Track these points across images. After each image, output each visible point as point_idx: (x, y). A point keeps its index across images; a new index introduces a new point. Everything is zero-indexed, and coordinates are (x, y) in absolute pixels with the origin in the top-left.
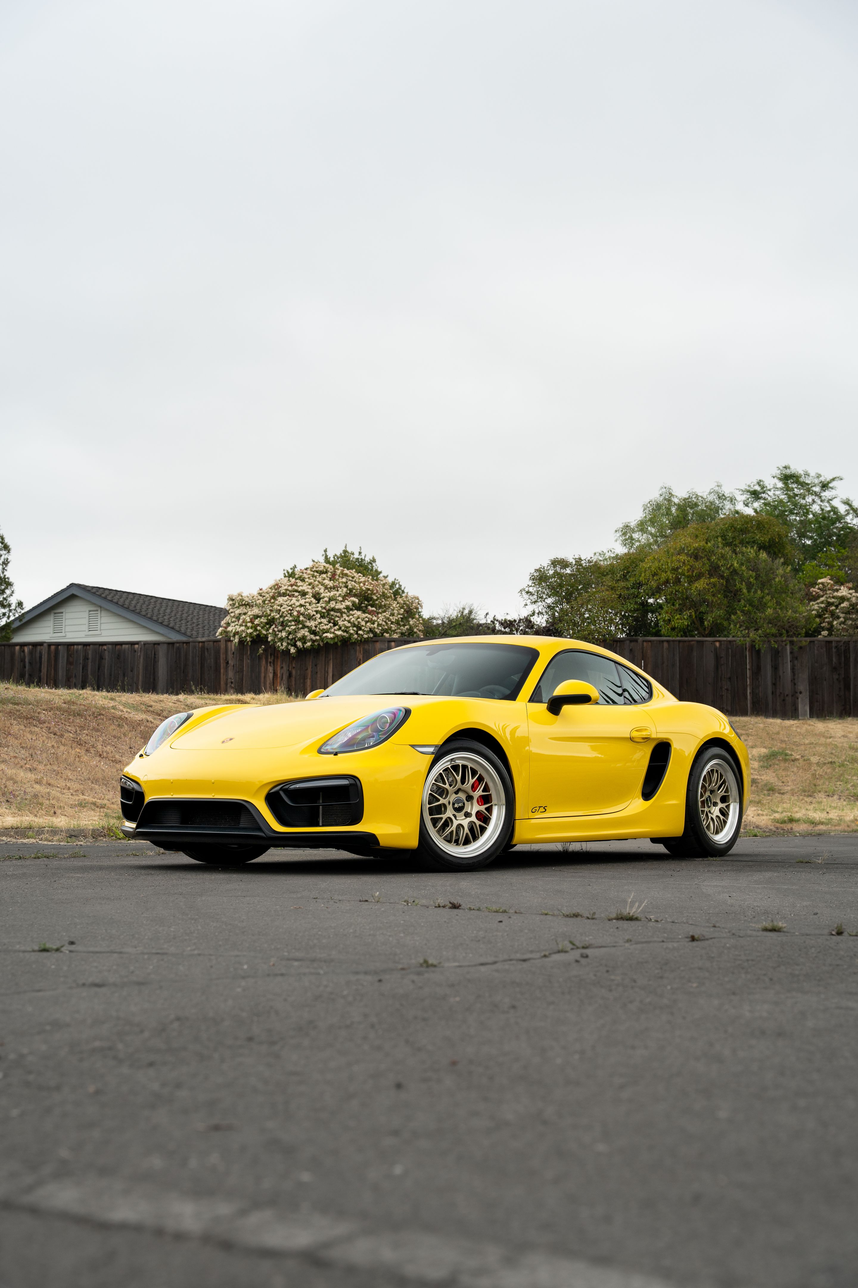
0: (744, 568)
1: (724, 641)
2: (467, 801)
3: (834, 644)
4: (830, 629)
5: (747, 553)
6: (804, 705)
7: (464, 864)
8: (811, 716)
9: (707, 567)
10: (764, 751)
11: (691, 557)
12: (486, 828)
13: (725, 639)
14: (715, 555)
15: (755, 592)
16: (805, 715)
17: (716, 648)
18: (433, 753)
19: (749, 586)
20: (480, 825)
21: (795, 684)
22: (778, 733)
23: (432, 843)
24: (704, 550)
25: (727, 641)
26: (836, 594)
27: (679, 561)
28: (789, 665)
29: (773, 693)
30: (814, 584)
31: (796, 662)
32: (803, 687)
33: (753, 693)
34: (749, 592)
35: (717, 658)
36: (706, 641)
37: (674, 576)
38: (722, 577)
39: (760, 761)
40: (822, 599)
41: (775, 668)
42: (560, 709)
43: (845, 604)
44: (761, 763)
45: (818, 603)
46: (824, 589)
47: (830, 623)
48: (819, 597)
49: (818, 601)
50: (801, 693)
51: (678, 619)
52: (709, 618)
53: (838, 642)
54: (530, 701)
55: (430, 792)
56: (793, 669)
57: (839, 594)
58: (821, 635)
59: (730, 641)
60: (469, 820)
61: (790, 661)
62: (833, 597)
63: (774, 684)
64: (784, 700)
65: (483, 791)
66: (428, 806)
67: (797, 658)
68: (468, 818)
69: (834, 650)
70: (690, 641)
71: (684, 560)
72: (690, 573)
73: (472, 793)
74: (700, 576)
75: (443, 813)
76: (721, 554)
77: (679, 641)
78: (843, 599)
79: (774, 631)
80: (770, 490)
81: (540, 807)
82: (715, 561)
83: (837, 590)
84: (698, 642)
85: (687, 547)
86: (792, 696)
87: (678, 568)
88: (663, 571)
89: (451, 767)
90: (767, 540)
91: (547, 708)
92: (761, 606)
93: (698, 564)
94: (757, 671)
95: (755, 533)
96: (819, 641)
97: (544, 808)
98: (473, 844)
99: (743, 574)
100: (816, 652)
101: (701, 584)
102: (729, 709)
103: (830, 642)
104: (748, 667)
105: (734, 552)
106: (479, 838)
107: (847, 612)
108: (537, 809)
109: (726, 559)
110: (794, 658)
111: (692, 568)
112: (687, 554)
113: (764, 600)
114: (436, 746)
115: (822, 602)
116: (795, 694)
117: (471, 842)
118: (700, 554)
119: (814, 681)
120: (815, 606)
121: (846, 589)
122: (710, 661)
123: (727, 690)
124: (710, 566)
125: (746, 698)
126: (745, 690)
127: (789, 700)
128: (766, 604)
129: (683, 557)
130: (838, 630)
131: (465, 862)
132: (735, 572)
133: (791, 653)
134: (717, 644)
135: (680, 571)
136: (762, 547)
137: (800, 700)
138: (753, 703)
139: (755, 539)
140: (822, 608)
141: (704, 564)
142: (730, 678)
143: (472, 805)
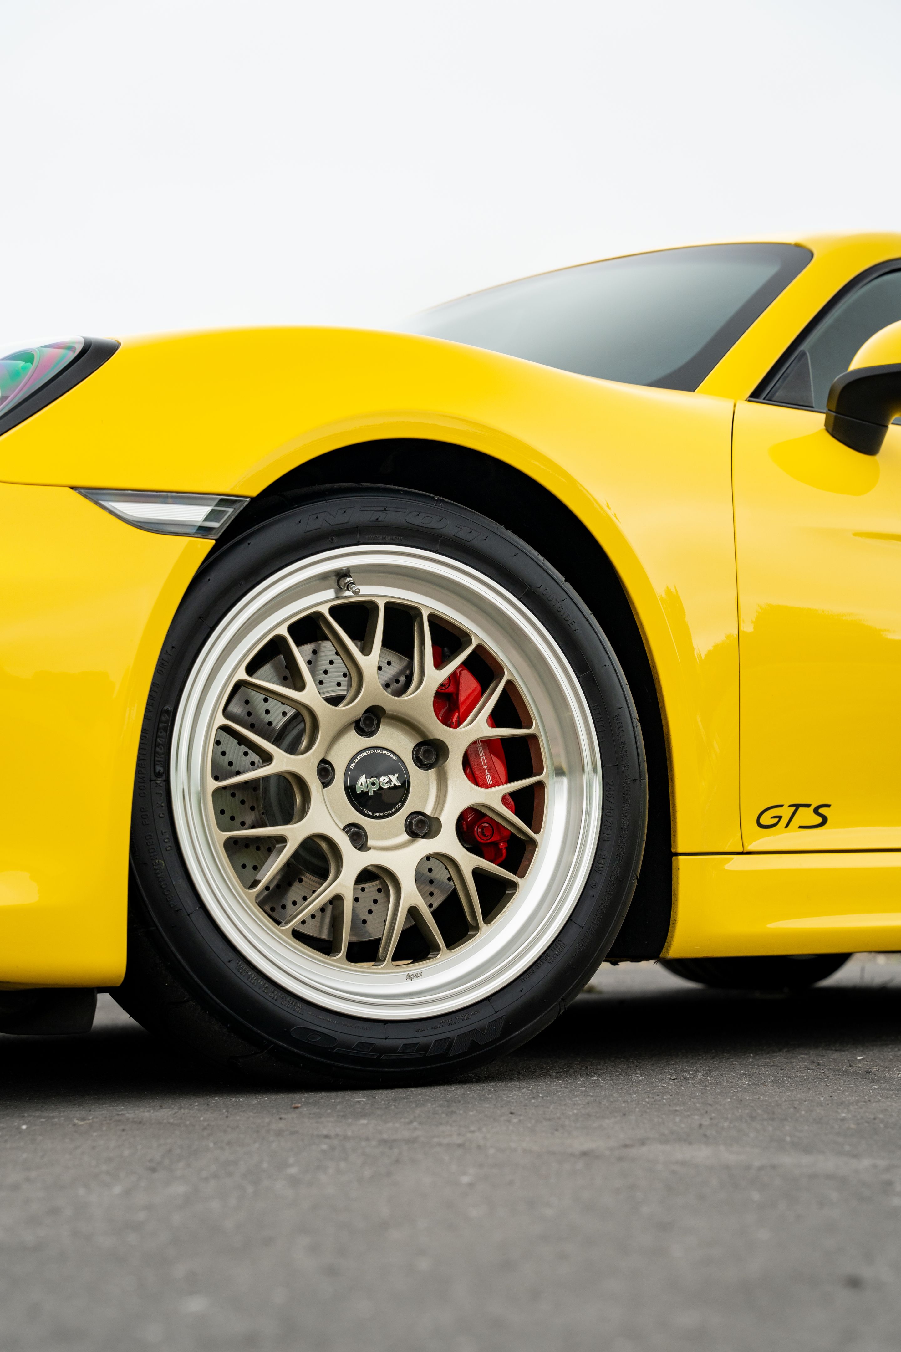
2: (421, 764)
7: (393, 1050)
12: (514, 886)
18: (203, 531)
20: (478, 874)
23: (225, 955)
42: (882, 428)
54: (756, 395)
55: (221, 720)
60: (424, 847)
65: (496, 719)
66: (213, 785)
68: (422, 841)
73: (438, 730)
75: (296, 817)
81: (797, 806)
89: (333, 610)
91: (826, 424)
97: (816, 811)
98: (445, 956)
106: (477, 928)
108: (786, 813)
114: (226, 500)
117: (437, 949)
131: (397, 1040)
143: (442, 779)
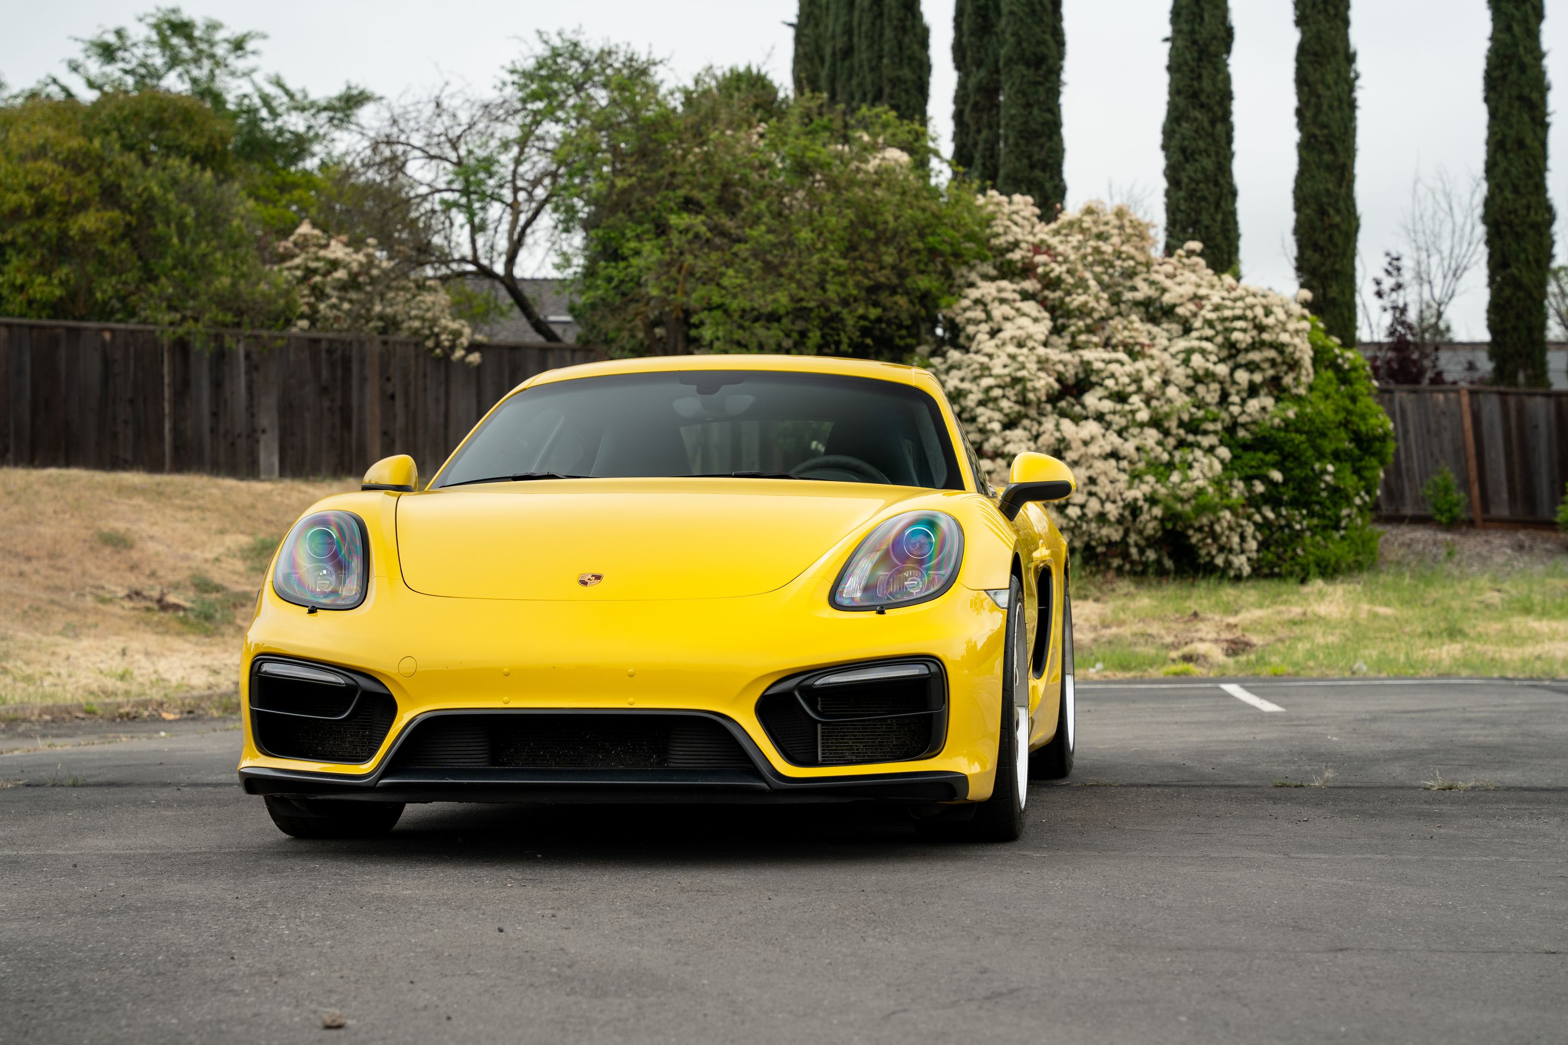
0: (171, 196)
1: (121, 330)
3: (324, 345)
4: (313, 316)
5: (173, 167)
6: (269, 454)
8: (282, 474)
9: (96, 188)
10: (244, 540)
11: (65, 166)
13: (122, 326)
14: (110, 165)
15: (195, 243)
16: (270, 472)
17: (104, 343)
19: (182, 231)
21: (253, 415)
22: (253, 507)
24: (87, 154)
25: (126, 330)
26: (322, 253)
27: (42, 172)
28: (243, 381)
29: (212, 430)
30: (285, 233)
31: (255, 375)
32: (268, 420)
33: (175, 429)
34: (182, 241)
35: (107, 362)
36: (86, 329)
37: (33, 201)
38: (126, 209)
39: (245, 559)
40: (297, 261)
41: (217, 385)
42: (1016, 510)
43: (341, 274)
44: (249, 563)
45: (289, 269)
46: (303, 244)
47: (314, 308)
48: (293, 256)
49: (289, 264)
50: (264, 431)
51: (41, 284)
52: (105, 286)
53: (331, 341)
54: (978, 493)
56: (250, 388)
57: (329, 254)
58: (295, 325)
59: (132, 332)
61: (247, 373)
62: (318, 259)
63: (215, 414)
64: (233, 444)
67: (257, 368)
69: (324, 355)
70: (52, 328)
71: (54, 171)
72: (65, 199)
74: (83, 206)
76: (123, 164)
77: (32, 327)
78: (335, 264)
79: (229, 318)
80: (135, 45)
82: (112, 178)
83: (326, 246)
84: (69, 329)
85: (53, 146)
86: (249, 436)
87: (41, 187)
88: (7, 190)
90: (203, 146)
92: (203, 269)
93: (79, 182)
94: (183, 388)
95: (177, 131)
96: (297, 338)
99: (167, 207)
100: (292, 357)
101: (90, 221)
102: (130, 457)
103: (316, 341)
104: (166, 380)
105: (146, 163)
107: (343, 287)
109: (131, 175)
110: (252, 368)
111: (69, 189)
112: (55, 159)
113: (210, 259)
115: (297, 267)
116: (253, 435)
118: (80, 161)
119: (287, 410)
120: (285, 274)
121: (340, 245)
122: (91, 367)
123: (126, 422)
124: (101, 187)
125: (161, 439)
126: (160, 423)
127: (242, 443)
128: (211, 265)
129: (48, 166)
130: (326, 319)
132: (150, 202)
133: (248, 356)
134: (107, 336)
135: (45, 191)
136: (196, 159)
137: (262, 444)
138: (176, 448)
139: (179, 142)
140: (296, 277)
141: (90, 183)
142: (131, 401)
